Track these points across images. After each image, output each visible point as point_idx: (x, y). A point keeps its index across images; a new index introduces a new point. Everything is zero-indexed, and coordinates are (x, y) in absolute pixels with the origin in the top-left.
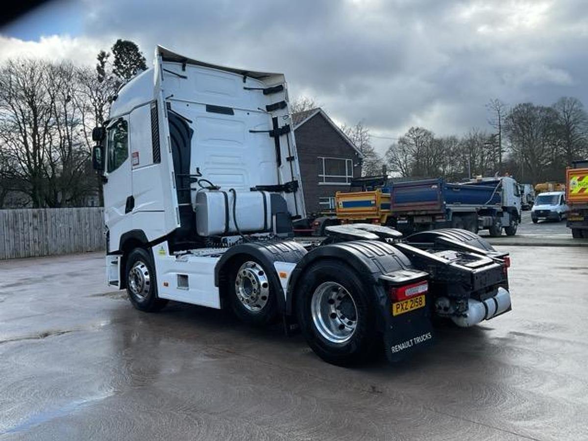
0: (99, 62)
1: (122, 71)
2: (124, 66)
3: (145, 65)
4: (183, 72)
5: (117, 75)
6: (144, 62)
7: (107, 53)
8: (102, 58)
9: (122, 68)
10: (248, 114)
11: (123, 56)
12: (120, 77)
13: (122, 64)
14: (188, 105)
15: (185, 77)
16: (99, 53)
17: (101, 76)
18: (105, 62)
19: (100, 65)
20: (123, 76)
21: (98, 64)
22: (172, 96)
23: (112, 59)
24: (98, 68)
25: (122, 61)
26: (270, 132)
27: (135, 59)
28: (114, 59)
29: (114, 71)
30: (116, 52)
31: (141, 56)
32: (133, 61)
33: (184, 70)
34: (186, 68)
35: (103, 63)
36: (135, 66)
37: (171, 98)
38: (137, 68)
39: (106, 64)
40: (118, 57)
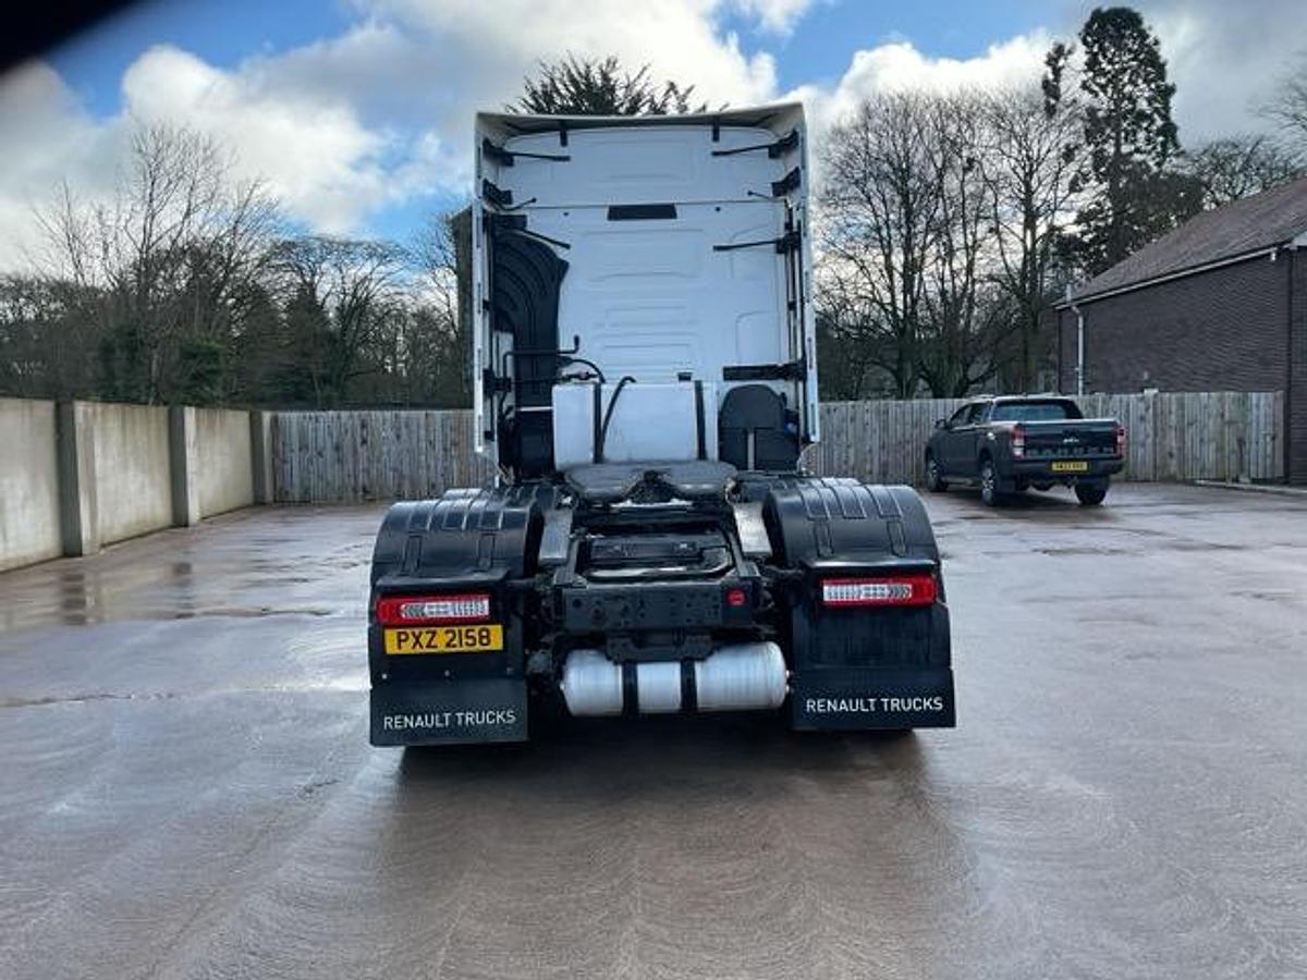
0: (1049, 69)
1: (1103, 81)
2: (1109, 67)
3: (1158, 57)
4: (562, 149)
5: (1092, 91)
6: (1155, 47)
7: (1067, 48)
8: (1056, 60)
9: (1104, 73)
10: (718, 209)
11: (1107, 44)
12: (1097, 95)
13: (1104, 65)
14: (566, 214)
15: (566, 159)
16: (1050, 48)
17: (1053, 101)
18: (1063, 67)
19: (1051, 77)
20: (1105, 92)
21: (1046, 76)
22: (534, 200)
23: (1079, 57)
24: (1046, 84)
25: (1105, 57)
26: (777, 242)
27: (1136, 47)
28: (1085, 58)
29: (1085, 86)
30: (1089, 39)
31: (1148, 36)
32: (1130, 51)
33: (564, 143)
34: (569, 139)
35: (1057, 72)
36: (1134, 63)
37: (532, 205)
38: (1139, 67)
39: (1063, 72)
40: (1095, 49)
